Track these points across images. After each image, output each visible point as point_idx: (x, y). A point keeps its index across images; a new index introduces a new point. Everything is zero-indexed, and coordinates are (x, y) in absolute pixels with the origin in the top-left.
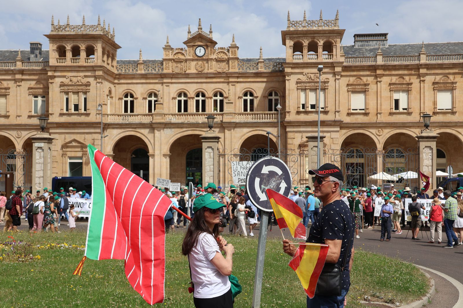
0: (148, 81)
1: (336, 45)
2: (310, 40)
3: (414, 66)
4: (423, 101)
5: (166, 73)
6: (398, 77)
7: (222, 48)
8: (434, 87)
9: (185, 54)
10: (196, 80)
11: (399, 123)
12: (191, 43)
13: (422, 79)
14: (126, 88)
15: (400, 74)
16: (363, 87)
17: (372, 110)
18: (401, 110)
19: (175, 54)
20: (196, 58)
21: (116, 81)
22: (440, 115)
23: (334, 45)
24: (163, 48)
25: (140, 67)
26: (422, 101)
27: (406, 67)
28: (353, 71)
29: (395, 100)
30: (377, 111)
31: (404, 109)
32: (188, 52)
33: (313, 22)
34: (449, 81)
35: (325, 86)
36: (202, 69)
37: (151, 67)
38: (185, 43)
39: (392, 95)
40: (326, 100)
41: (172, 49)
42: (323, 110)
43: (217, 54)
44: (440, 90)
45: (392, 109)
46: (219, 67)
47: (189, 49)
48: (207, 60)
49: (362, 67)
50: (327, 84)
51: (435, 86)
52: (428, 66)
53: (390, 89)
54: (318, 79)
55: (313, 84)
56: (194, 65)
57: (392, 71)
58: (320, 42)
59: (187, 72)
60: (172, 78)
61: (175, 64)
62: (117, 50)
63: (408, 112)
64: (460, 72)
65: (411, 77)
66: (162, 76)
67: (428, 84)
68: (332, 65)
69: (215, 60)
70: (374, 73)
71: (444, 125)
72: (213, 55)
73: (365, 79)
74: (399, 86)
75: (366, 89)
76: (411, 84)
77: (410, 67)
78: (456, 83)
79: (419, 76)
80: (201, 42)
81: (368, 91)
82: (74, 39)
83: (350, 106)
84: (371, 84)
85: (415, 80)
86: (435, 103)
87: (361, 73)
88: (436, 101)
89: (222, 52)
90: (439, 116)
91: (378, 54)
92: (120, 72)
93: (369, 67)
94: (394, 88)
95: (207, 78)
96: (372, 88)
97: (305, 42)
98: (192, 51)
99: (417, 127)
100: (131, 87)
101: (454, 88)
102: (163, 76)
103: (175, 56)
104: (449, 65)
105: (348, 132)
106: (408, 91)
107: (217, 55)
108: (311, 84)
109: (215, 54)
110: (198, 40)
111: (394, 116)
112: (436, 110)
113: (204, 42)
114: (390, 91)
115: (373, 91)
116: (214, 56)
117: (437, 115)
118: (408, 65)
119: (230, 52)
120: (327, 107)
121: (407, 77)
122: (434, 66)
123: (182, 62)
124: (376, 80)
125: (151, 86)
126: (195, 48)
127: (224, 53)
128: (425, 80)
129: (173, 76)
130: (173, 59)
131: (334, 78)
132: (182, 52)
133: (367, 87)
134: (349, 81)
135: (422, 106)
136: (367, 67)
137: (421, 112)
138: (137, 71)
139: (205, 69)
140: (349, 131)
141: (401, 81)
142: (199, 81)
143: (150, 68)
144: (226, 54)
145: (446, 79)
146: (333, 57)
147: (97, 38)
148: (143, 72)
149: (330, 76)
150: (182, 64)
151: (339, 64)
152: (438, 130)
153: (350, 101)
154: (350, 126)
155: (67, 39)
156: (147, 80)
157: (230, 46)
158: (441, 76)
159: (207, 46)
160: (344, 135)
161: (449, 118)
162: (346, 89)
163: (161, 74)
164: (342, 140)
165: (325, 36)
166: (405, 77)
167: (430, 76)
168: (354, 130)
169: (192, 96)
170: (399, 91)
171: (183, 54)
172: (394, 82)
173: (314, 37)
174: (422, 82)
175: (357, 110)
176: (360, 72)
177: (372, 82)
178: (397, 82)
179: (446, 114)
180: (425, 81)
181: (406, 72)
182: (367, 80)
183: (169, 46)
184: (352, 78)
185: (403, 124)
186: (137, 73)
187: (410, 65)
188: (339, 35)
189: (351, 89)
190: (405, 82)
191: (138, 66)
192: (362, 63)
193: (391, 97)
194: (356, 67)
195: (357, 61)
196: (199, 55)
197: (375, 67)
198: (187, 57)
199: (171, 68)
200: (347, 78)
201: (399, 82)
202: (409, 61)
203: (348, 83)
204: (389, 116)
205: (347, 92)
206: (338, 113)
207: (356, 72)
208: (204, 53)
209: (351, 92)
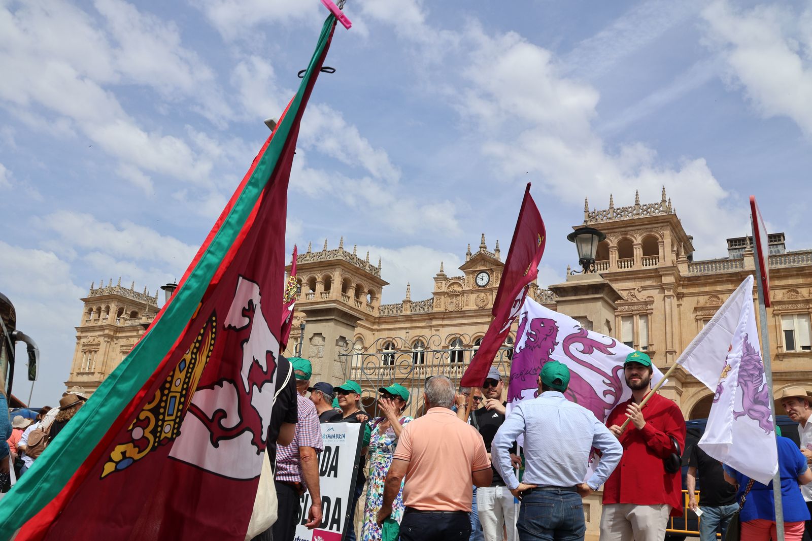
0: (414, 325)
1: (663, 242)
2: (621, 237)
5: (435, 311)
6: (787, 290)
9: (462, 285)
10: (475, 320)
11: (794, 374)
12: (471, 268)
14: (387, 336)
15: (788, 285)
18: (798, 349)
19: (450, 286)
20: (477, 288)
21: (375, 327)
23: (661, 242)
24: (434, 278)
25: (406, 306)
27: (799, 272)
28: (704, 285)
29: (785, 331)
31: (804, 348)
32: (466, 281)
33: (625, 210)
35: (647, 310)
36: (485, 303)
38: (461, 268)
39: (777, 324)
40: (650, 333)
41: (447, 278)
42: (645, 350)
45: (781, 347)
47: (468, 276)
48: (491, 291)
49: (719, 278)
50: (650, 305)
53: (773, 313)
54: (635, 299)
55: (627, 307)
56: (474, 298)
58: (636, 239)
59: (462, 310)
60: (443, 319)
61: (449, 299)
62: (383, 287)
63: (811, 352)
68: (658, 274)
73: (725, 298)
74: (790, 306)
77: (807, 272)
80: (484, 265)
82: (311, 270)
87: (719, 288)
91: (745, 255)
92: (382, 314)
93: (731, 277)
94: (780, 310)
95: (489, 316)
97: (611, 241)
98: (472, 280)
100: (393, 334)
102: (431, 316)
103: (450, 288)
105: (699, 391)
106: (808, 314)
108: (623, 308)
110: (480, 264)
111: (786, 360)
113: (488, 266)
114: (774, 315)
118: (802, 269)
120: (651, 345)
121: (804, 289)
123: (459, 295)
125: (418, 332)
126: (476, 275)
129: (445, 315)
130: (447, 293)
131: (663, 295)
132: (459, 282)
134: (698, 302)
136: (727, 277)
138: (401, 311)
141: (793, 296)
142: (479, 320)
143: (418, 307)
146: (659, 261)
147: (335, 265)
148: (409, 313)
149: (655, 293)
150: (459, 298)
151: (668, 271)
155: (304, 271)
156: (412, 323)
159: (491, 270)
160: (693, 396)
162: (693, 316)
163: (428, 314)
164: (689, 407)
165: (643, 229)
166: (799, 290)
169: (470, 343)
170: (793, 315)
171: (460, 285)
172: (780, 300)
173: (626, 233)
176: (717, 286)
178: (785, 300)
181: (800, 281)
183: (443, 275)
184: (702, 297)
185: (804, 375)
186: (401, 314)
187: (806, 268)
188: (667, 226)
189: (702, 316)
190: (800, 299)
191: (404, 305)
192: (718, 272)
193: (776, 327)
194: (708, 278)
195: (710, 268)
196: (481, 285)
197: (741, 276)
198: (465, 288)
199: (443, 305)
200: (693, 297)
201: (788, 300)
202: (805, 262)
203: (696, 306)
204: (774, 360)
205: (696, 322)
206: (672, 355)
207: (709, 286)
208: (488, 280)
209: (702, 321)
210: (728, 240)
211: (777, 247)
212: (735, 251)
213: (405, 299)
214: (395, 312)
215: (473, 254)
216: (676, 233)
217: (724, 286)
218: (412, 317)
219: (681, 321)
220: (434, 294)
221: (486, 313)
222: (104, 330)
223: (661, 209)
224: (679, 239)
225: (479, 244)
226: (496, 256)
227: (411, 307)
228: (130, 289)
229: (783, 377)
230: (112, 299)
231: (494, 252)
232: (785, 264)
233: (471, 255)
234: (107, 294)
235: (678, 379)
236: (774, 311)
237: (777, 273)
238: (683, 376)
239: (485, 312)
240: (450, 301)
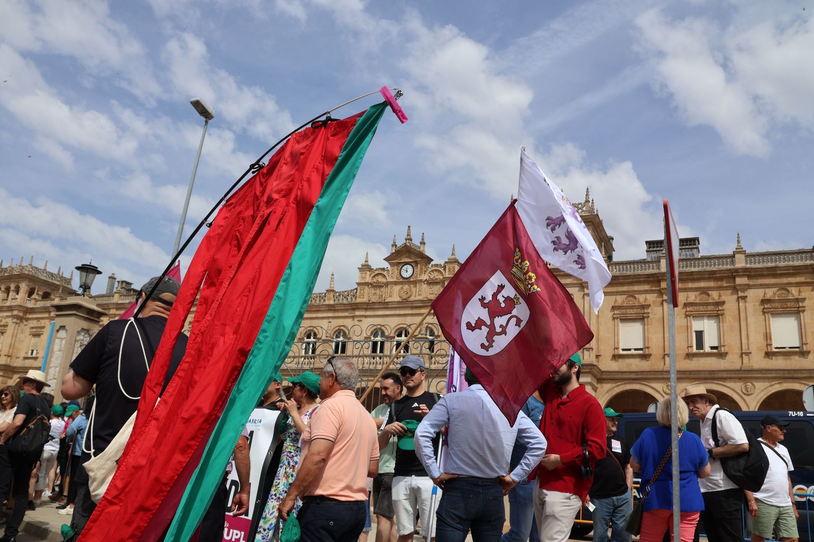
0: (336, 314)
3: (724, 273)
4: (746, 333)
5: (358, 302)
6: (699, 292)
7: (437, 265)
8: (764, 309)
9: (387, 276)
10: (398, 312)
11: (703, 372)
12: (396, 260)
13: (740, 294)
14: (309, 325)
15: (701, 288)
16: (639, 311)
17: (655, 350)
18: (707, 349)
19: (374, 277)
20: (401, 280)
22: (779, 357)
24: (359, 268)
25: (329, 296)
26: (744, 333)
27: (711, 276)
28: (622, 284)
29: (696, 332)
30: (664, 352)
31: (712, 348)
32: (390, 272)
34: (791, 298)
36: (408, 295)
37: (343, 296)
38: (386, 259)
39: (689, 324)
41: (372, 269)
43: (430, 273)
44: (775, 314)
45: (692, 347)
46: (431, 292)
47: (392, 268)
48: (415, 283)
49: (636, 278)
51: (766, 306)
52: (750, 272)
53: (685, 314)
56: (398, 290)
57: (688, 283)
59: (386, 301)
60: (366, 309)
63: (719, 352)
64: (809, 280)
65: (721, 292)
66: (353, 307)
67: (752, 304)
69: (425, 283)
70: (658, 287)
71: (786, 375)
72: (423, 275)
73: (641, 298)
74: (701, 308)
75: (643, 314)
76: (723, 303)
77: (718, 275)
78: (804, 300)
79: (735, 289)
80: (409, 258)
81: (648, 317)
83: (618, 342)
84: (652, 305)
85: (729, 298)
86: (768, 337)
87: (636, 288)
88: (770, 333)
89: (436, 270)
90: (777, 360)
91: (662, 257)
93: (648, 278)
94: (692, 311)
95: (413, 308)
96: (656, 312)
98: (396, 271)
99: (737, 380)
100: (315, 323)
101: (800, 309)
102: (355, 307)
103: (374, 278)
104: (787, 270)
105: (614, 388)
106: (717, 316)
107: (429, 275)
109: (426, 274)
110: (405, 255)
111: (695, 359)
112: (771, 349)
113: (413, 258)
114: (687, 316)
115: (656, 317)
116: (425, 277)
117: (774, 358)
118: (714, 272)
119: (447, 270)
121: (715, 292)
122: (759, 273)
123: (382, 286)
124: (661, 299)
125: (340, 322)
126: (400, 266)
127: (439, 271)
128: (746, 297)
129: (368, 306)
130: (371, 283)
131: (582, 293)
132: (383, 273)
133: (646, 311)
134: (616, 301)
135: (744, 341)
136: (644, 278)
137: (743, 352)
138: (324, 301)
139: (411, 296)
140: (616, 386)
141: (703, 299)
142: (402, 312)
143: (341, 296)
144: (441, 273)
145: (785, 294)
148: (332, 302)
150: (383, 289)
152: (778, 385)
153: (618, 335)
154: (616, 376)
157: (447, 261)
158: (775, 289)
159: (417, 263)
160: (607, 392)
161: (796, 363)
162: (610, 314)
163: (351, 304)
166: (710, 292)
167: (756, 290)
168: (625, 384)
169: (392, 335)
170: (703, 316)
171: (384, 276)
172: (693, 301)
174: (742, 299)
175: (629, 350)
176: (633, 285)
177: (654, 302)
178: (697, 302)
179: (791, 355)
180: (748, 299)
181: (712, 284)
182: (646, 299)
183: (368, 265)
184: (620, 296)
185: (711, 374)
186: (324, 303)
187: (718, 272)
188: (590, 225)
189: (619, 314)
190: (711, 301)
191: (327, 294)
192: (636, 272)
193: (688, 328)
194: (626, 278)
195: (629, 268)
196: (405, 277)
197: (658, 277)
198: (390, 279)
199: (367, 295)
200: (612, 296)
201: (700, 302)
202: (717, 266)
203: (613, 305)
204: (685, 359)
205: (613, 320)
206: (588, 352)
207: (627, 286)
208: (412, 272)
209: (619, 320)
210: (647, 242)
211: (692, 251)
212: (652, 253)
213: (328, 288)
214: (318, 301)
215: (398, 246)
216: (598, 233)
217: (641, 286)
218: (335, 307)
219: (599, 319)
220: (359, 284)
221: (410, 305)
222: (13, 310)
223: (584, 209)
224: (600, 239)
225: (405, 236)
226: (422, 249)
227: (334, 296)
228: (43, 268)
229: (692, 376)
230: (23, 278)
231: (419, 245)
232: (698, 267)
233: (396, 246)
234: (18, 273)
235: (594, 376)
236: (686, 312)
237: (690, 275)
238: (599, 373)
239: (408, 304)
240: (373, 291)
